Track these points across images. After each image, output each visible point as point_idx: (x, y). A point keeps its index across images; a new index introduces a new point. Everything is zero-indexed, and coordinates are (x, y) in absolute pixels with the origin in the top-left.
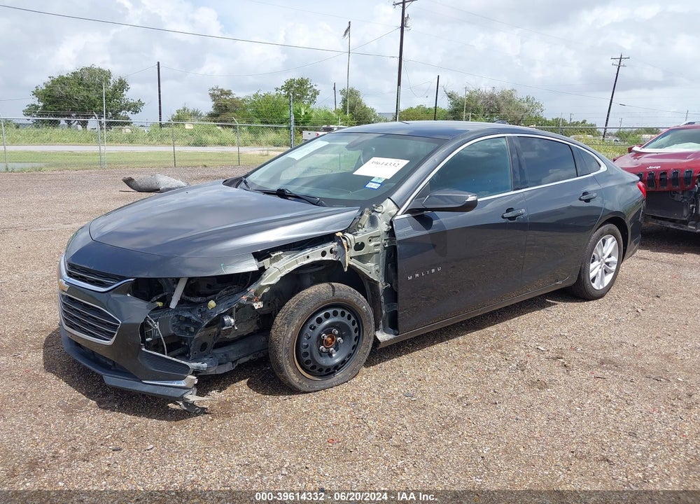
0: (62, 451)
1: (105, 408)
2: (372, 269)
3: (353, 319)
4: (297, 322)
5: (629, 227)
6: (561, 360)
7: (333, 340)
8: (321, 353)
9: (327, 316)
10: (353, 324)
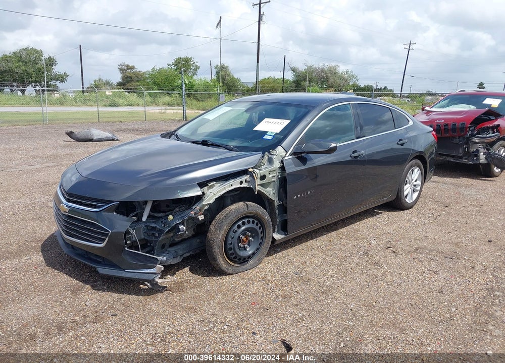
0: (77, 318)
1: (98, 290)
2: (271, 192)
3: (259, 225)
4: (225, 228)
5: (428, 161)
6: (391, 249)
7: (247, 239)
8: (239, 247)
9: (244, 224)
10: (260, 229)
